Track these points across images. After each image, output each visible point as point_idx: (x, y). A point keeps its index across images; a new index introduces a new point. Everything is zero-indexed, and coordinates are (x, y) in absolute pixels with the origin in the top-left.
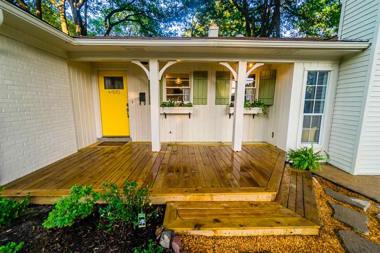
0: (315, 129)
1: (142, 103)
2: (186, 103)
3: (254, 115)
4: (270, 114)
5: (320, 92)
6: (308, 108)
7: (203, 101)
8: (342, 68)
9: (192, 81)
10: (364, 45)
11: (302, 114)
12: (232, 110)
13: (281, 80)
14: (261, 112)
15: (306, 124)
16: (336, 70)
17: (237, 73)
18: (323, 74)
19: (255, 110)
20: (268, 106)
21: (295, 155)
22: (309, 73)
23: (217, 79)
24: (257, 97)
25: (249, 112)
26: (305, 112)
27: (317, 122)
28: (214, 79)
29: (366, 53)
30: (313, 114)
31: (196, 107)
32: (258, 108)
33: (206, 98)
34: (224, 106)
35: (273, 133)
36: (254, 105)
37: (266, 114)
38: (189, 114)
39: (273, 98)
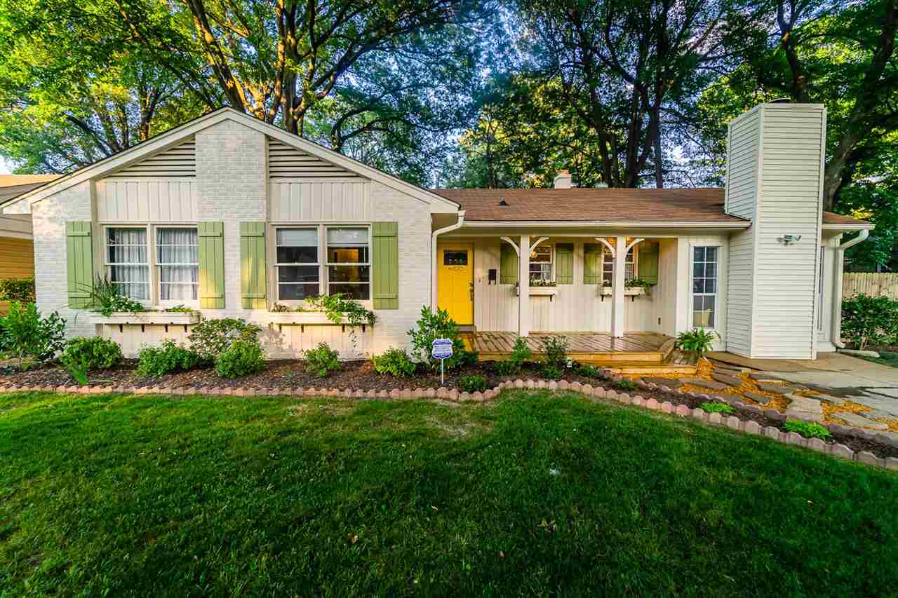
0: (709, 311)
1: (493, 282)
2: (547, 281)
3: (633, 297)
4: (654, 296)
5: (711, 269)
6: (698, 287)
7: (569, 280)
8: (733, 243)
9: (553, 256)
10: (746, 224)
11: (692, 295)
12: (607, 290)
13: (665, 256)
14: (643, 292)
15: (697, 305)
16: (726, 246)
17: (616, 249)
18: (712, 250)
19: (636, 291)
20: (652, 285)
21: (685, 337)
22: (696, 248)
23: (585, 253)
24: (636, 274)
25: (628, 293)
26: (695, 291)
27: (710, 303)
28: (581, 252)
29: (749, 231)
30: (705, 294)
31: (559, 286)
32: (639, 288)
33: (572, 276)
34: (595, 286)
35: (659, 319)
36: (633, 284)
37: (648, 294)
38: (551, 296)
39: (656, 276)
